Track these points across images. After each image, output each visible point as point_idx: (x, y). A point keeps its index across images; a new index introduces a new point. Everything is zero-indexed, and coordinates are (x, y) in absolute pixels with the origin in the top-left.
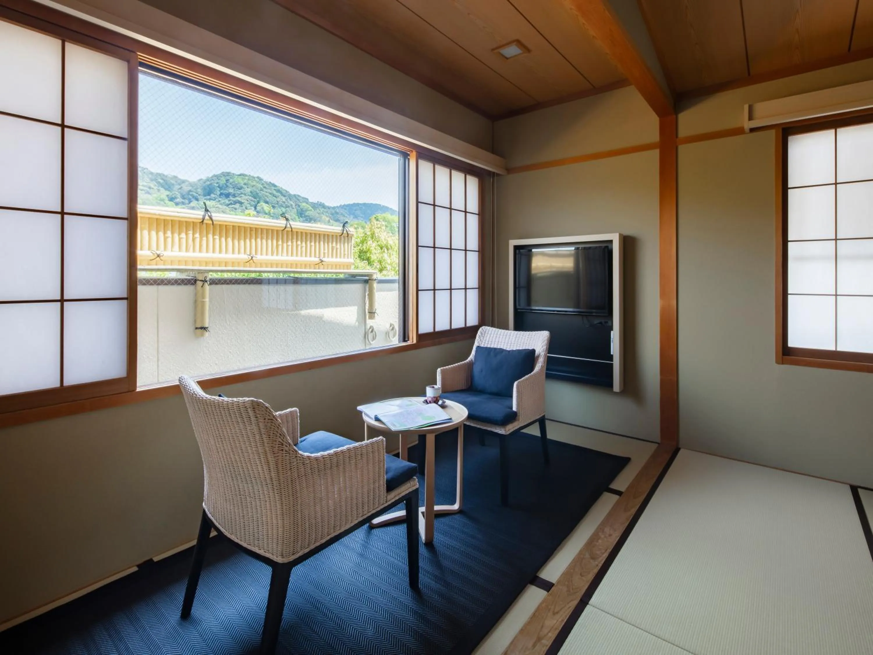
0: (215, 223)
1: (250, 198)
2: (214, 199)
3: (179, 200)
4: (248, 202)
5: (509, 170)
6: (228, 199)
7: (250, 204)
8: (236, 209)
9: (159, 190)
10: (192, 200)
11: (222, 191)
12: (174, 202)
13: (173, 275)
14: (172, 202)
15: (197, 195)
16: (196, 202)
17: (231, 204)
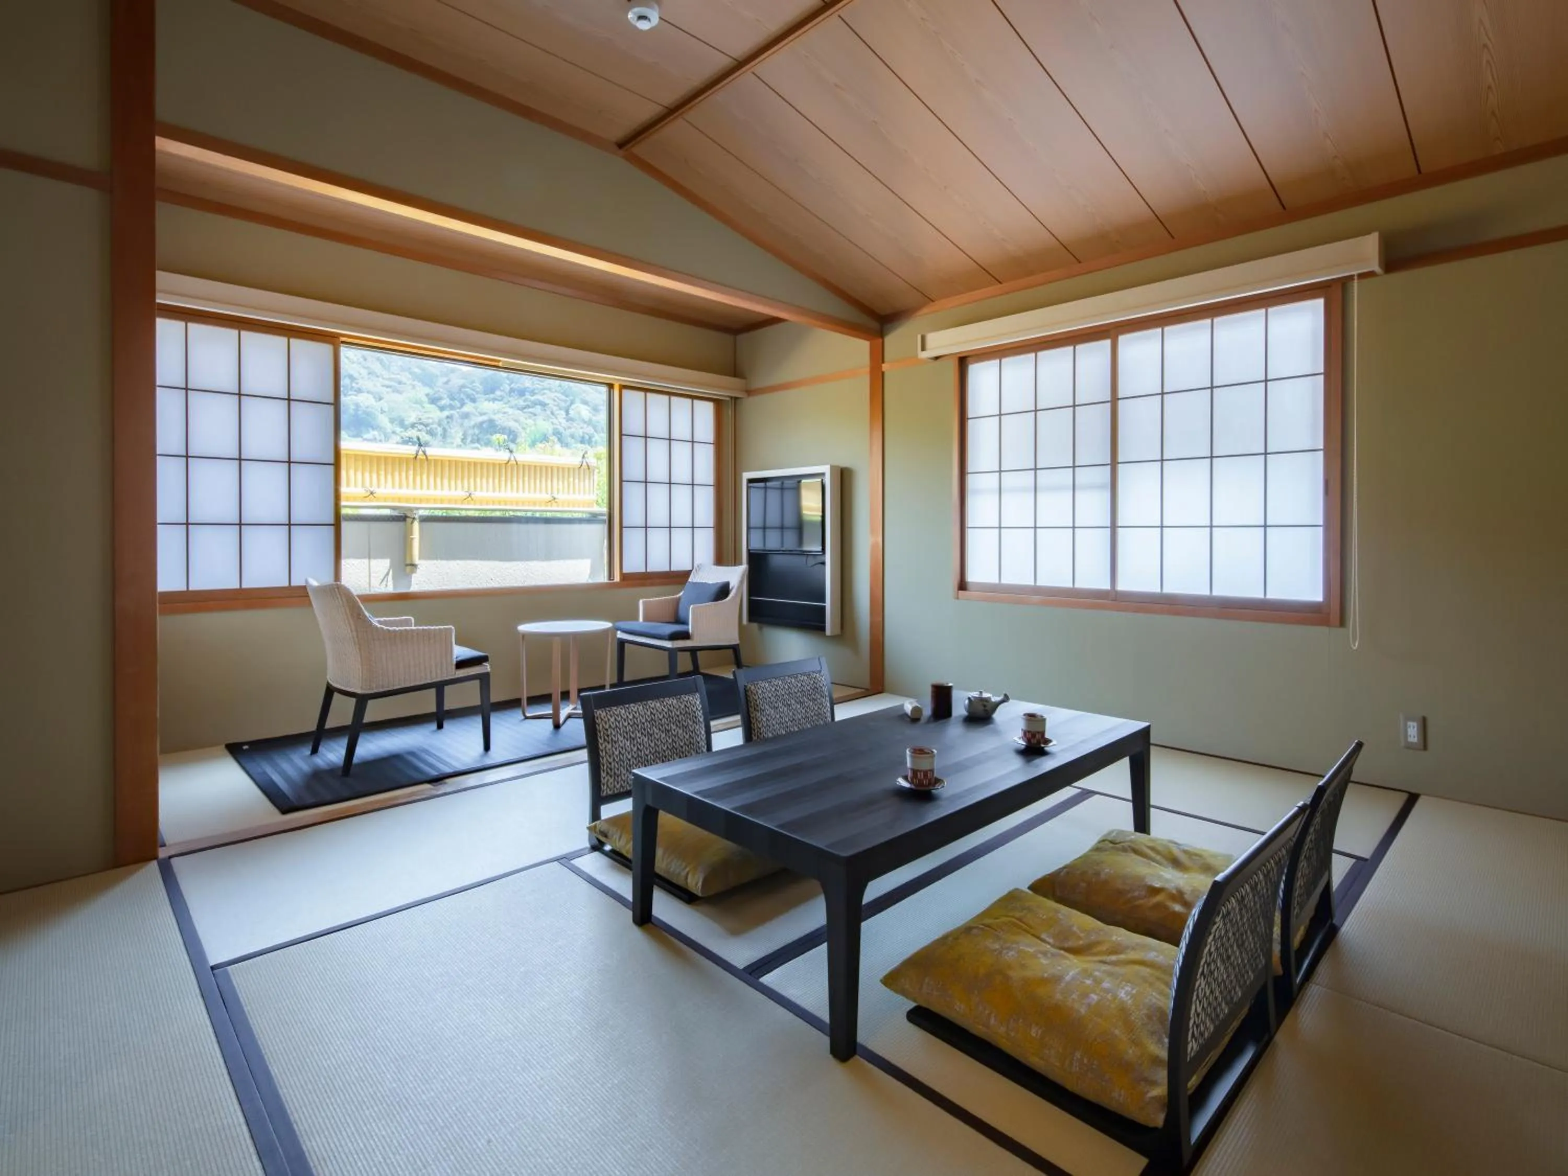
0: (429, 458)
1: (559, 395)
2: (500, 398)
3: (445, 401)
4: (556, 403)
5: (750, 392)
6: (523, 398)
7: (558, 405)
8: (535, 415)
9: (414, 387)
10: (466, 401)
11: (512, 386)
12: (438, 406)
13: (387, 512)
14: (433, 406)
15: (474, 393)
16: (473, 405)
17: (528, 407)
